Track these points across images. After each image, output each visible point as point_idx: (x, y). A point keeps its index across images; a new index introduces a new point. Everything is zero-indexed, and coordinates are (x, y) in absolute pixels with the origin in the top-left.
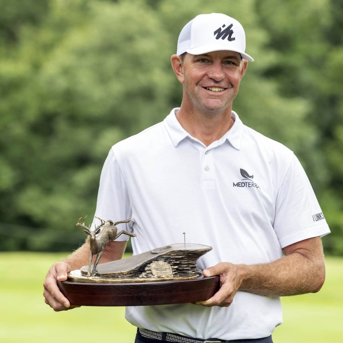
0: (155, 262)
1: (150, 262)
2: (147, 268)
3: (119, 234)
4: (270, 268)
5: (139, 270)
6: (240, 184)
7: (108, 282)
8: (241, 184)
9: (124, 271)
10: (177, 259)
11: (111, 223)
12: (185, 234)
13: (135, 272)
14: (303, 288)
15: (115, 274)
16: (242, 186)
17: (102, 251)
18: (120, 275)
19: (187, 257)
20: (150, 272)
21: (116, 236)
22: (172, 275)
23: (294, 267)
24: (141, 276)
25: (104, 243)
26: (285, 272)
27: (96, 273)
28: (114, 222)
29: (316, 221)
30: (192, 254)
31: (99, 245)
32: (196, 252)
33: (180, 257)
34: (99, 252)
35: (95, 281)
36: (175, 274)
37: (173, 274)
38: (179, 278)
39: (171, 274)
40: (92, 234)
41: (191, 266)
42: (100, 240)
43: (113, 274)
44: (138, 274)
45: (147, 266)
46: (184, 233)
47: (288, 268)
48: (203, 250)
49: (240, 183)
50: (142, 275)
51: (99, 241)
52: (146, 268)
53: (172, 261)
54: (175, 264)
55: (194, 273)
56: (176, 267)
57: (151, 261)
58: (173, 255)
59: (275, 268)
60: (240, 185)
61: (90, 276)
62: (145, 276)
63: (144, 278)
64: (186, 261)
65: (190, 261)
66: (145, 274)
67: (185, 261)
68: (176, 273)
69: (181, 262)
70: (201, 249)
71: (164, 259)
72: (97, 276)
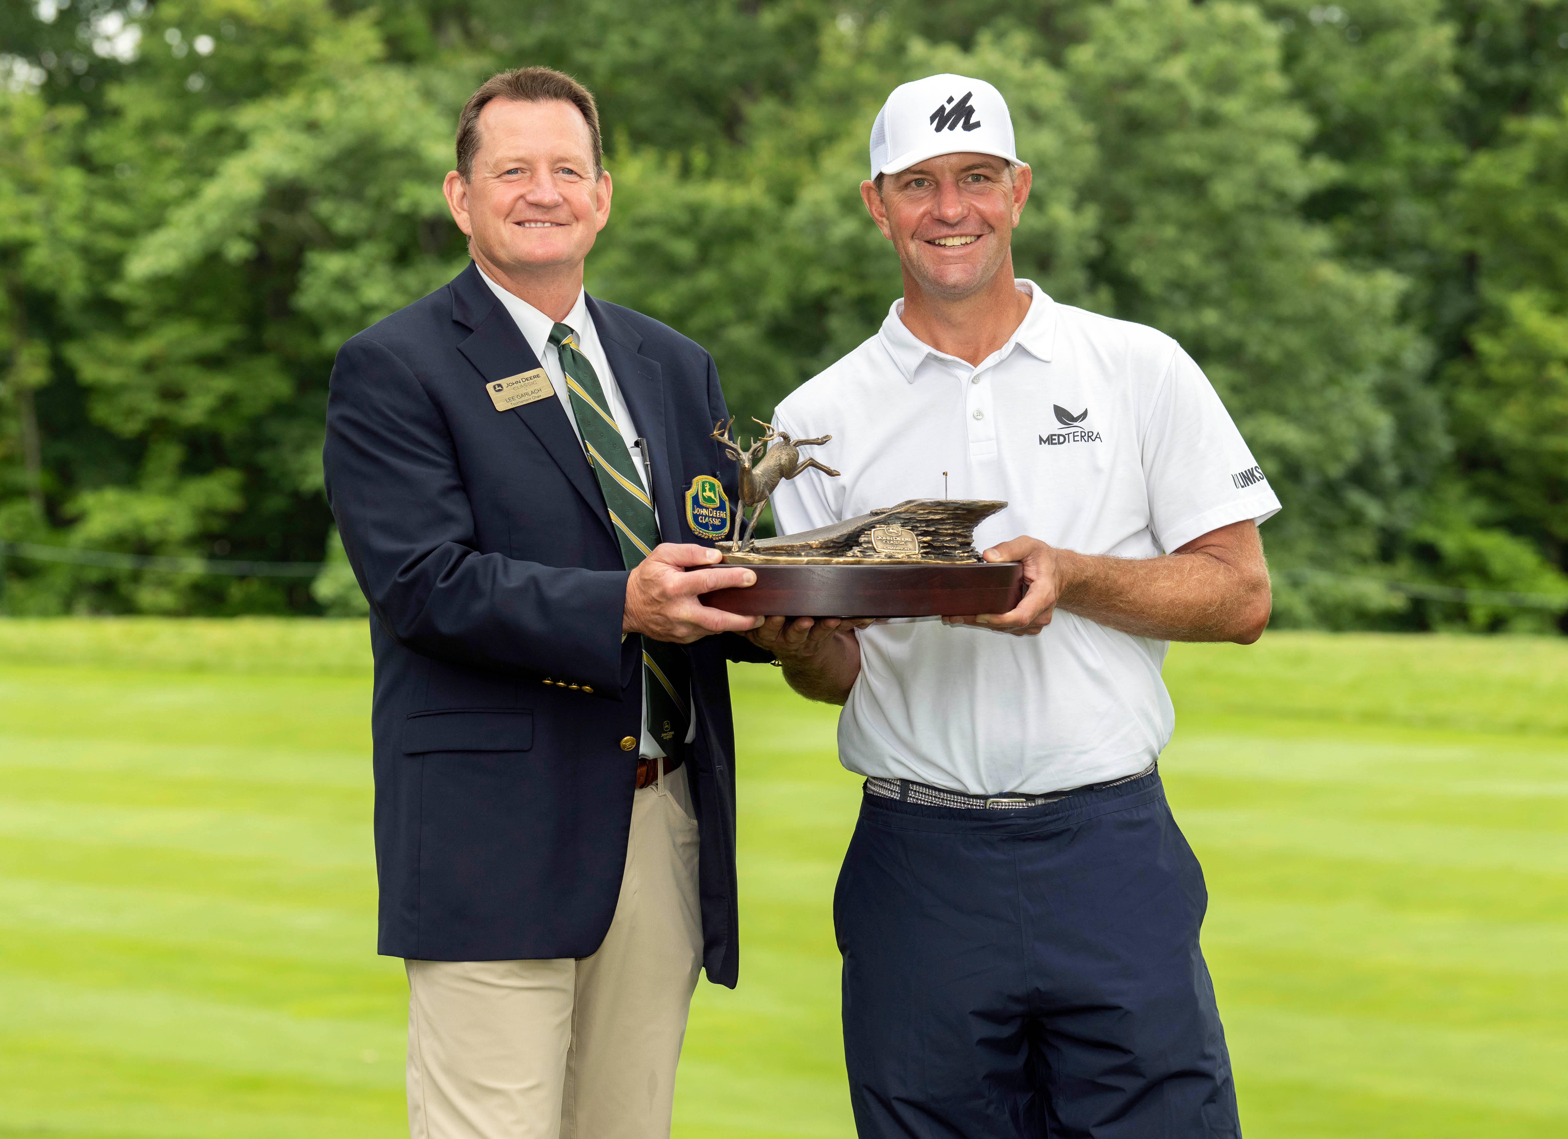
0: (883, 525)
1: (871, 526)
2: (865, 537)
3: (801, 466)
4: (1134, 567)
5: (845, 541)
6: (1054, 437)
7: (777, 562)
8: (1056, 437)
9: (814, 542)
10: (931, 523)
11: (786, 438)
12: (946, 475)
13: (837, 545)
14: (1210, 624)
15: (792, 546)
16: (1059, 443)
17: (765, 499)
18: (804, 550)
19: (952, 519)
20: (870, 545)
21: (797, 470)
22: (920, 556)
23: (1192, 575)
24: (850, 553)
25: (770, 482)
26: (1168, 584)
27: (751, 545)
28: (794, 438)
29: (1243, 487)
30: (963, 509)
31: (758, 485)
32: (973, 506)
33: (937, 517)
34: (759, 501)
35: (749, 560)
36: (925, 553)
37: (921, 553)
38: (934, 561)
39: (917, 552)
40: (744, 458)
41: (960, 540)
42: (761, 475)
43: (789, 546)
44: (843, 551)
45: (865, 534)
46: (944, 473)
47: (1177, 576)
48: (987, 504)
49: (1055, 435)
50: (852, 551)
51: (759, 477)
52: (862, 537)
53: (919, 525)
54: (925, 533)
55: (967, 556)
56: (928, 538)
57: (873, 525)
58: (922, 512)
59: (1145, 571)
60: (1054, 442)
61: (737, 552)
62: (858, 554)
63: (857, 556)
64: (951, 527)
65: (959, 529)
66: (859, 550)
67: (948, 527)
68: (927, 550)
69: (940, 529)
70: (984, 501)
71: (902, 521)
72: (751, 551)
